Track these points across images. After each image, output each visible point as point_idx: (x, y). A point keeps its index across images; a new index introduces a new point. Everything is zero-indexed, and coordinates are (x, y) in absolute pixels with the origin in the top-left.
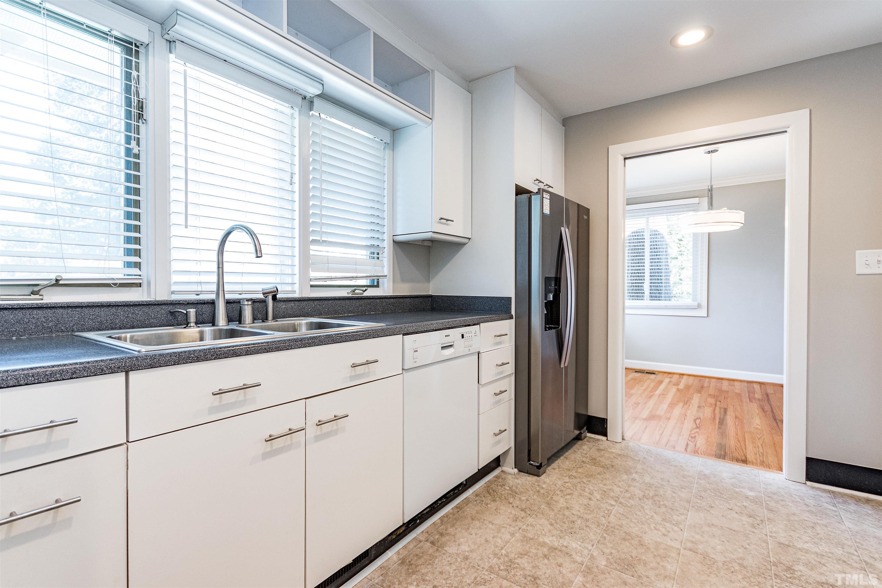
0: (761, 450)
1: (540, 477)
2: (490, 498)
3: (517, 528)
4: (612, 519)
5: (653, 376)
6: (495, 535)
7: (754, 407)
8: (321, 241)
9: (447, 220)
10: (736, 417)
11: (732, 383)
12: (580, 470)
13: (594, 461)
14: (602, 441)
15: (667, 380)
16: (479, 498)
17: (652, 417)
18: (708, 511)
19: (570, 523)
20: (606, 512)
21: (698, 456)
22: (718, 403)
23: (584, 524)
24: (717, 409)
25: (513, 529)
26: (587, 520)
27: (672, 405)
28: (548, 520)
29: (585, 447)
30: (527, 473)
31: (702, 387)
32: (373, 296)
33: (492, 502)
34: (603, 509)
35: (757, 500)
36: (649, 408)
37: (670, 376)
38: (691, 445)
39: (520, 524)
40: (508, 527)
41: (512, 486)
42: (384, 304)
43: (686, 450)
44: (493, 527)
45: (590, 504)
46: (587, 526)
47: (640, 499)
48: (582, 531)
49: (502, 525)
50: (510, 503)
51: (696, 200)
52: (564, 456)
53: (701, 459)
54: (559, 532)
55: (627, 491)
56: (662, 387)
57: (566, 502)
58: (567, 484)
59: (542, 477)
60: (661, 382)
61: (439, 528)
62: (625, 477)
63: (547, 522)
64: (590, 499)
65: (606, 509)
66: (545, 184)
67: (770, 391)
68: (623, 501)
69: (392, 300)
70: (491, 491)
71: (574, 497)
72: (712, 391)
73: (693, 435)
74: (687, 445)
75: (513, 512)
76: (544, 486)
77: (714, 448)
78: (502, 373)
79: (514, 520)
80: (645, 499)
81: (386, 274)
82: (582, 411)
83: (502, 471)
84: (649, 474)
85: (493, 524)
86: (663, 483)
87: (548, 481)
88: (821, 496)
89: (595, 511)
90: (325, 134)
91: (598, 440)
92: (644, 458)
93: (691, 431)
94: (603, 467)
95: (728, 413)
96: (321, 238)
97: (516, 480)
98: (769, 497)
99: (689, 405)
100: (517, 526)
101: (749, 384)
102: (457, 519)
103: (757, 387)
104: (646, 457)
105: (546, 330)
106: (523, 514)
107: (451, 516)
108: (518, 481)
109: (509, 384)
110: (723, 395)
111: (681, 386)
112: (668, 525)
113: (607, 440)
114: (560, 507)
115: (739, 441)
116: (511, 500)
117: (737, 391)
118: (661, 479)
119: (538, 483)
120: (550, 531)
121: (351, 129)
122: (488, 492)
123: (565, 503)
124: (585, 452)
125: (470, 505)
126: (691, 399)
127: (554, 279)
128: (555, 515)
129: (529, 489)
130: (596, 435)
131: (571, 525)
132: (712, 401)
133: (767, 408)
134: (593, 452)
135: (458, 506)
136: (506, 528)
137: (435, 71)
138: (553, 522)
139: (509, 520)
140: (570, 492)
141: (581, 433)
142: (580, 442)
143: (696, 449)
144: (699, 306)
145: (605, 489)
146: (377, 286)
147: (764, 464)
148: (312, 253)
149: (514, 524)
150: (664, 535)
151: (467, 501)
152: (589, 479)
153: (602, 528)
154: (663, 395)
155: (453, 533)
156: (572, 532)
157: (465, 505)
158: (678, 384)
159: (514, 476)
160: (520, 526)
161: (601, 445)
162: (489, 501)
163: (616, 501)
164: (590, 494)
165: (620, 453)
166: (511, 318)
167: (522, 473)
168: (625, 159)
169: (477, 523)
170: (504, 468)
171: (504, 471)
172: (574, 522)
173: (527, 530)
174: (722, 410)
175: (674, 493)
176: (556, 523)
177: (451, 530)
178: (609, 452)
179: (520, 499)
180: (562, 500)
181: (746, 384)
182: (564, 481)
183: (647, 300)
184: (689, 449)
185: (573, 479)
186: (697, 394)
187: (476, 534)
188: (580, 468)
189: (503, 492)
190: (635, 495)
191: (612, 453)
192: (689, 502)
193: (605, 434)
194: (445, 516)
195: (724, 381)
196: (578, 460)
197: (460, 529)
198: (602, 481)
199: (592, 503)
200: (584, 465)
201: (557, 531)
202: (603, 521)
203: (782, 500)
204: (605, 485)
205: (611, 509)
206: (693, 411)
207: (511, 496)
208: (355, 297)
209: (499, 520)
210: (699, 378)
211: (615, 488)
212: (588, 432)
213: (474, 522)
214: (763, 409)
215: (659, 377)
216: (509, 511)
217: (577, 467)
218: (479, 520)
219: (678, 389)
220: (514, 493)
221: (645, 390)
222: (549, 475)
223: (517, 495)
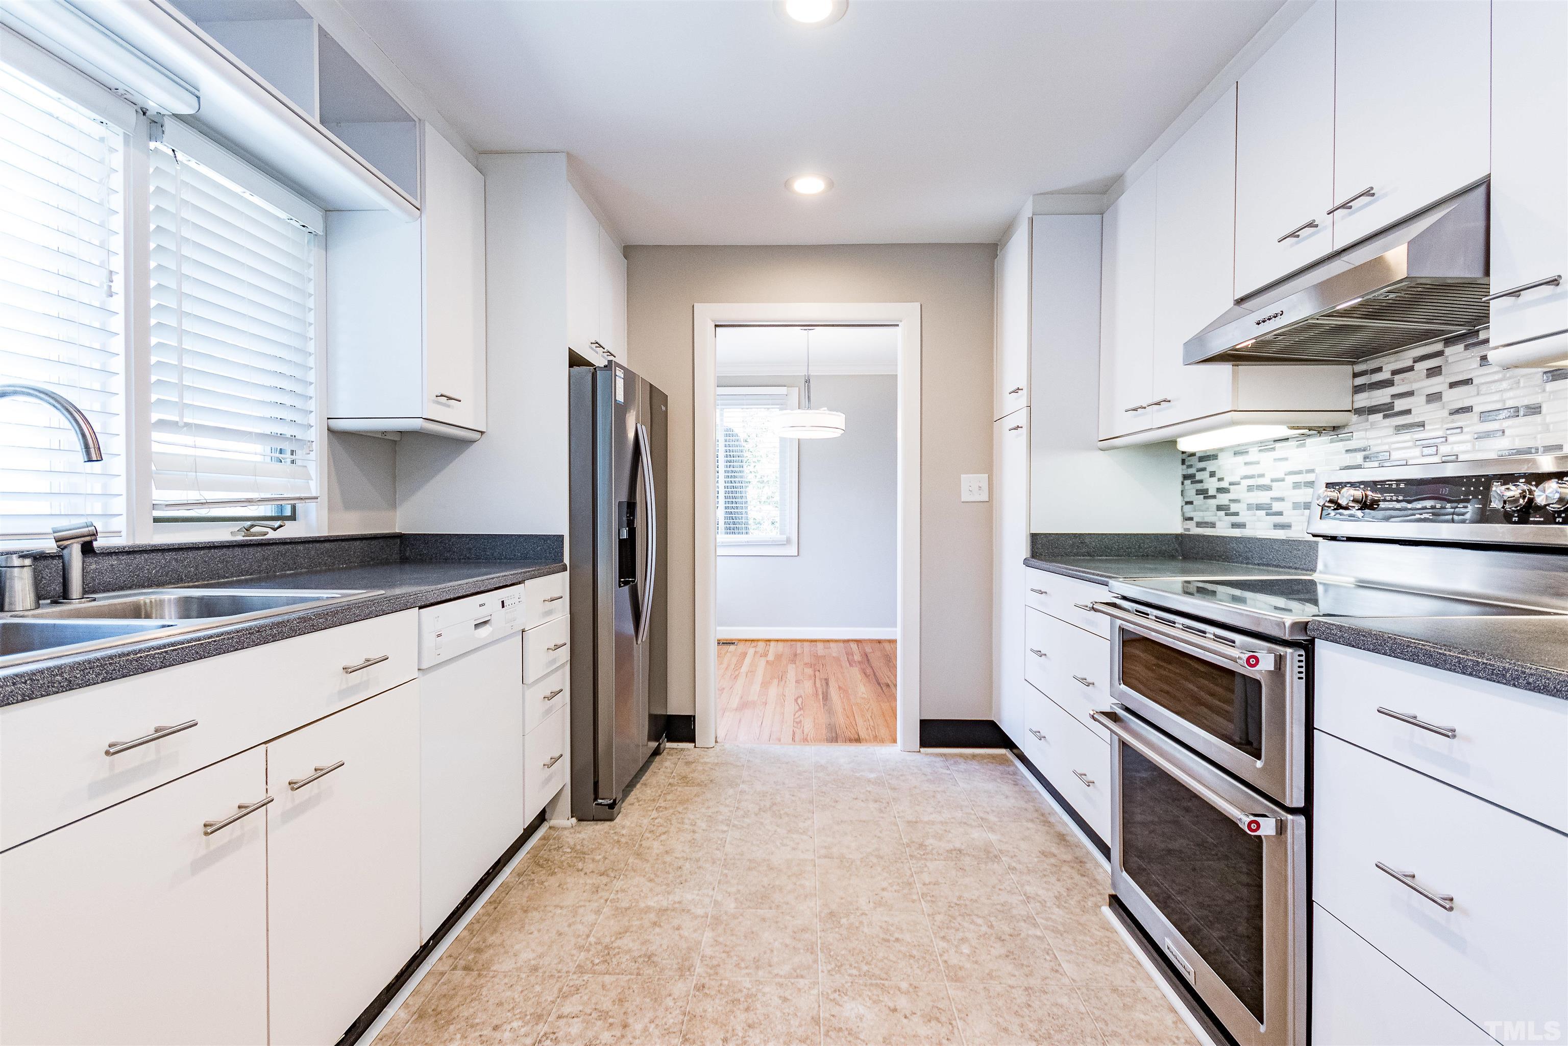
0: (872, 724)
1: (615, 821)
2: (544, 872)
3: (602, 901)
4: (729, 848)
5: (732, 647)
6: (571, 921)
7: (856, 672)
8: (181, 424)
9: (450, 398)
10: (839, 687)
11: (827, 644)
12: (669, 797)
13: (684, 779)
14: (688, 749)
15: (751, 651)
16: (526, 878)
17: (744, 705)
18: (834, 807)
19: (676, 871)
20: (719, 842)
21: (809, 745)
22: (817, 673)
23: (694, 866)
24: (817, 680)
25: (596, 904)
26: (698, 860)
27: (765, 685)
28: (644, 876)
29: (667, 764)
30: (593, 820)
31: (795, 655)
32: (292, 538)
33: (550, 877)
34: (714, 840)
35: (879, 782)
36: (737, 694)
37: (753, 644)
38: (798, 732)
39: (605, 895)
40: (587, 904)
41: (575, 845)
42: (313, 552)
43: (793, 739)
44: (564, 912)
45: (695, 838)
46: (700, 868)
47: (756, 815)
48: (695, 876)
49: (578, 905)
50: (578, 870)
51: (783, 390)
52: (641, 782)
53: (813, 747)
54: (664, 887)
55: (738, 808)
56: (748, 660)
57: (664, 845)
58: (657, 821)
59: (617, 820)
60: (744, 655)
61: (469, 943)
62: (731, 791)
63: (642, 880)
64: (694, 832)
65: (718, 838)
66: (605, 350)
67: (868, 649)
68: (736, 822)
69: (327, 545)
70: (541, 861)
71: (671, 835)
72: (807, 659)
73: (798, 720)
74: (794, 733)
75: (589, 881)
76: (624, 832)
77: (824, 731)
78: (554, 661)
79: (593, 892)
80: (762, 813)
81: (314, 495)
82: (659, 711)
83: (550, 828)
84: (759, 780)
85: (561, 908)
86: (778, 787)
87: (627, 823)
88: (935, 762)
89: (705, 846)
90: (186, 196)
91: (682, 750)
92: (749, 761)
93: (794, 715)
94: (699, 785)
95: (830, 684)
96: (182, 416)
97: (578, 835)
98: (889, 775)
99: (786, 682)
100: (601, 898)
101: (846, 644)
102: (498, 920)
103: (854, 646)
104: (751, 759)
105: (620, 586)
106: (605, 879)
107: (485, 918)
108: (580, 836)
109: (563, 680)
110: (820, 662)
111: (771, 657)
112: (794, 836)
113: (695, 747)
114: (656, 853)
115: (848, 717)
116: (580, 865)
117: (834, 655)
118: (774, 782)
119: (613, 830)
120: (651, 890)
121: (242, 194)
122: (538, 864)
123: (661, 847)
124: (669, 770)
125: (513, 892)
126: (786, 672)
127: (626, 503)
128: (652, 867)
129: (603, 842)
130: (680, 744)
131: (679, 873)
132: (809, 671)
133: (869, 671)
134: (681, 769)
135: (492, 900)
136: (584, 906)
137: (427, 124)
138: (652, 876)
139: (585, 894)
140: (664, 830)
141: (659, 744)
142: (658, 758)
143: (805, 737)
144: (788, 541)
145: (710, 814)
146: (293, 518)
147: (877, 739)
148: (155, 448)
149: (595, 897)
150: (794, 849)
151: (506, 888)
152: (685, 806)
153: (720, 865)
154: (752, 672)
155: (498, 942)
156: (683, 882)
157: (504, 895)
158: (766, 655)
159: (572, 831)
160: (606, 898)
161: (689, 755)
162: (543, 878)
163: (728, 825)
164: (691, 825)
165: (716, 761)
166: (565, 570)
167: (585, 822)
168: (716, 326)
169: (536, 915)
170: (553, 822)
171: (554, 827)
172: (680, 868)
173: (618, 898)
174: (824, 682)
175: (793, 796)
176: (656, 875)
177: (491, 939)
178: (702, 763)
179: (593, 860)
180: (656, 844)
181: (842, 644)
182: (651, 818)
183: (721, 533)
184: (797, 739)
185: (662, 811)
186: (791, 665)
187: (539, 931)
188: (669, 793)
189: (563, 858)
190: (749, 811)
191: (706, 763)
192: (811, 802)
193: (692, 739)
194: (474, 921)
195: (818, 644)
196: (663, 783)
197: (508, 933)
198: (703, 804)
199: (697, 836)
200: (673, 789)
201: (661, 886)
202: (718, 854)
203: (902, 775)
204: (709, 808)
205: (724, 836)
206: (791, 689)
207: (578, 860)
208: (256, 540)
209: (570, 899)
210: (789, 643)
211: (722, 808)
212: (668, 741)
213: (530, 914)
214: (865, 674)
215: (741, 647)
216: (581, 881)
217: (664, 794)
218: (536, 909)
219: (767, 662)
220: (580, 854)
221: (727, 668)
222: (626, 815)
223: (587, 856)
